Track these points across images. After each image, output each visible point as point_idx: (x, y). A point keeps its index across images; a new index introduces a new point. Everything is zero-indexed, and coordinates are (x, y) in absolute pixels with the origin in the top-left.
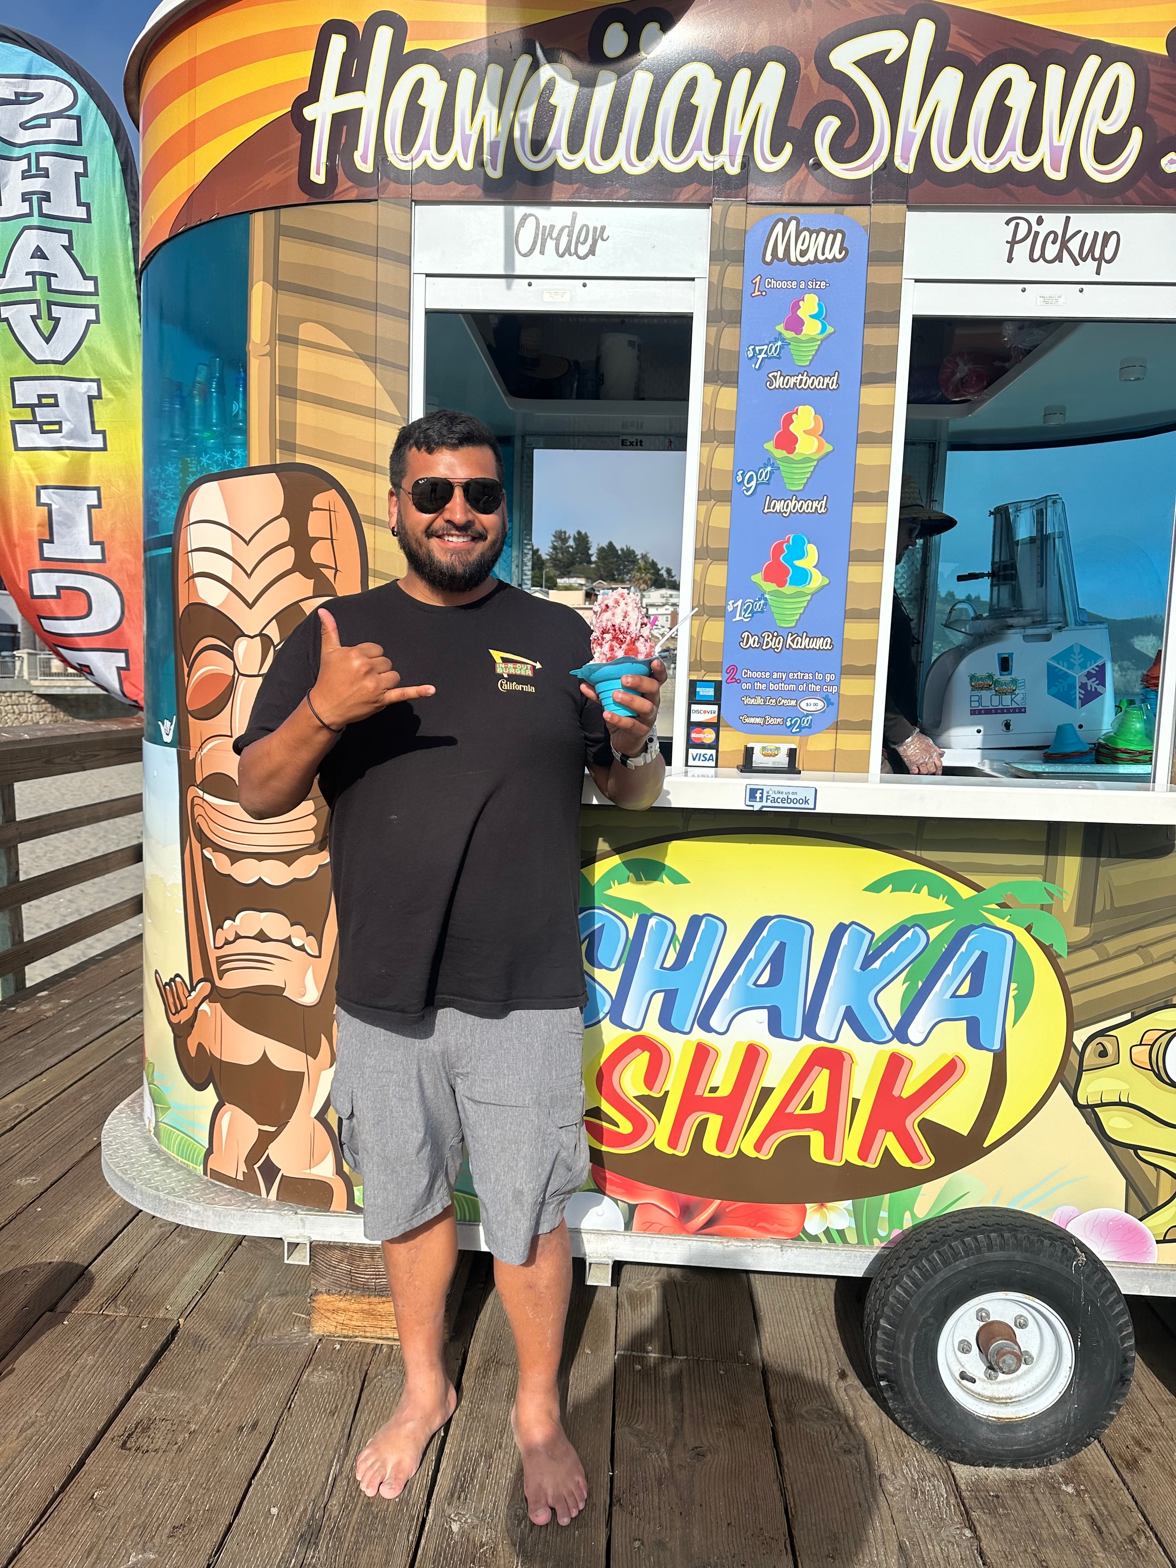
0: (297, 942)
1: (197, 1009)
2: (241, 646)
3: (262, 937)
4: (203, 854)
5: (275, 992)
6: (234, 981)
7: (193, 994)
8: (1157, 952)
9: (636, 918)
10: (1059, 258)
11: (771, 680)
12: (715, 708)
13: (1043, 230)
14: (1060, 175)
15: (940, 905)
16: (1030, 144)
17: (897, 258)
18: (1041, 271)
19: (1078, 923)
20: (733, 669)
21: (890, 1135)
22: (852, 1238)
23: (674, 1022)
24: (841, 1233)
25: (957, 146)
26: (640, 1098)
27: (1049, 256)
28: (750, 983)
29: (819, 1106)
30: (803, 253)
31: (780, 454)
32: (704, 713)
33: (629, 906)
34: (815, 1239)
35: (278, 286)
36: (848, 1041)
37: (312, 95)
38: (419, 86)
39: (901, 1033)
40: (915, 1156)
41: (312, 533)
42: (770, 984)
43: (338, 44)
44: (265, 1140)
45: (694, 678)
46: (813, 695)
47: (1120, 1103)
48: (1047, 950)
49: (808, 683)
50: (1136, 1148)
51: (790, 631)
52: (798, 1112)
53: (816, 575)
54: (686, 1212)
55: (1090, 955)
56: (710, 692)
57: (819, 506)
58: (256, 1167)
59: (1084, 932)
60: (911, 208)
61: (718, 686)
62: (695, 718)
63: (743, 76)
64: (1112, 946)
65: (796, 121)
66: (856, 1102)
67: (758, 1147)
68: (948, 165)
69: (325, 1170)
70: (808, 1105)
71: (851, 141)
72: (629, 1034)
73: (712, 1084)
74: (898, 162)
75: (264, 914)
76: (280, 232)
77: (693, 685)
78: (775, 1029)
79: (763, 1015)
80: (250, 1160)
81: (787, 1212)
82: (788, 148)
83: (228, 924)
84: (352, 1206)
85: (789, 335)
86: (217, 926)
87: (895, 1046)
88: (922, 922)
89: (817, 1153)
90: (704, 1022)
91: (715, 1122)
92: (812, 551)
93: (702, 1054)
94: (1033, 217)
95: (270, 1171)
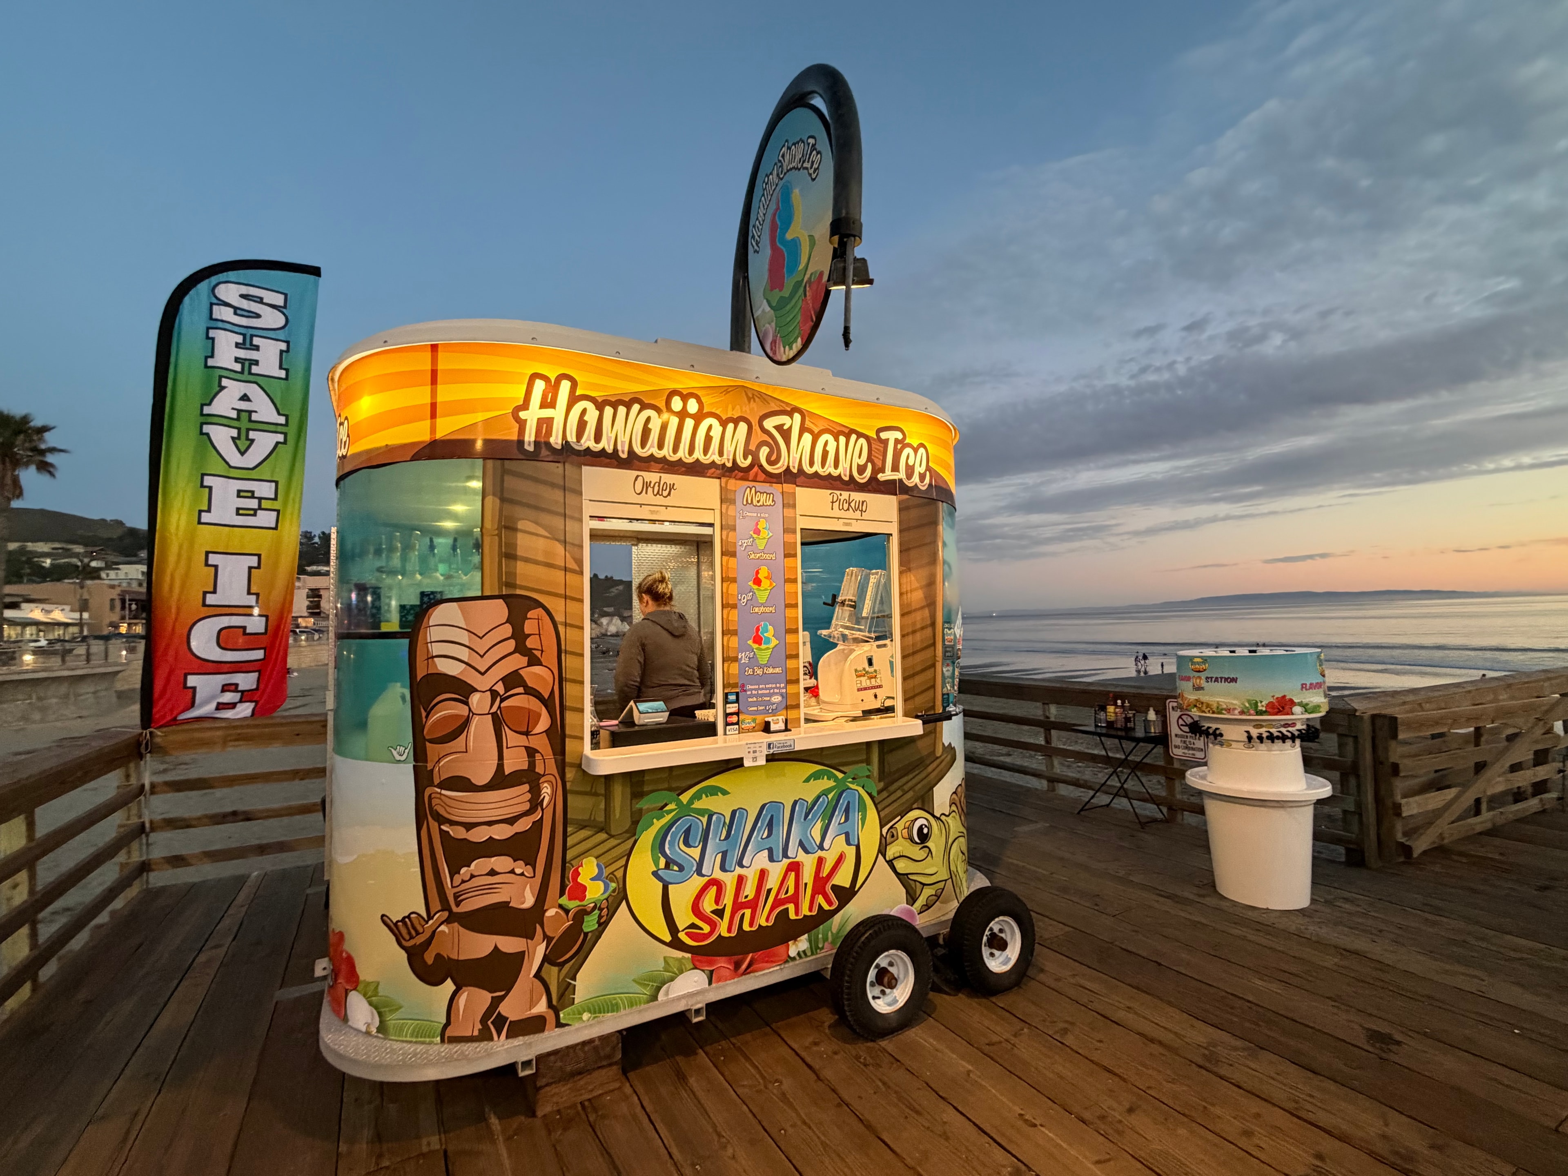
0: (518, 871)
1: (434, 932)
2: (475, 699)
3: (493, 873)
4: (440, 829)
5: (504, 906)
6: (469, 906)
7: (431, 922)
8: (906, 788)
9: (706, 817)
10: (848, 509)
11: (759, 689)
12: (737, 705)
13: (842, 498)
14: (847, 478)
15: (832, 783)
16: (836, 466)
17: (794, 506)
18: (842, 514)
19: (880, 781)
20: (743, 686)
21: (820, 896)
22: (809, 953)
23: (727, 868)
24: (804, 952)
25: (812, 463)
26: (713, 912)
27: (845, 508)
28: (759, 839)
29: (791, 891)
30: (758, 502)
31: (755, 587)
32: (732, 708)
33: (701, 812)
34: (794, 959)
35: (503, 500)
36: (802, 857)
37: (525, 406)
38: (584, 412)
39: (821, 847)
40: (830, 903)
41: (527, 631)
42: (768, 837)
43: (539, 386)
44: (496, 1002)
45: (726, 691)
46: (774, 694)
47: (900, 856)
48: (870, 795)
49: (774, 688)
50: (907, 874)
51: (766, 665)
52: (783, 896)
53: (773, 638)
54: (737, 965)
55: (885, 794)
56: (732, 698)
57: (772, 609)
58: (489, 1022)
59: (882, 785)
60: (797, 486)
61: (737, 694)
62: (728, 711)
63: (731, 426)
64: (892, 788)
65: (752, 447)
66: (806, 884)
67: (767, 920)
68: (809, 470)
69: (541, 1007)
70: (787, 892)
71: (773, 458)
72: (706, 879)
73: (745, 894)
74: (791, 468)
75: (493, 859)
76: (504, 472)
77: (726, 695)
78: (771, 859)
79: (765, 853)
80: (484, 1021)
81: (781, 949)
82: (750, 458)
83: (463, 870)
84: (559, 1025)
85: (755, 536)
86: (454, 872)
87: (820, 853)
88: (825, 793)
89: (792, 916)
90: (740, 864)
91: (748, 912)
92: (770, 628)
93: (741, 880)
94: (838, 492)
95: (500, 1021)
